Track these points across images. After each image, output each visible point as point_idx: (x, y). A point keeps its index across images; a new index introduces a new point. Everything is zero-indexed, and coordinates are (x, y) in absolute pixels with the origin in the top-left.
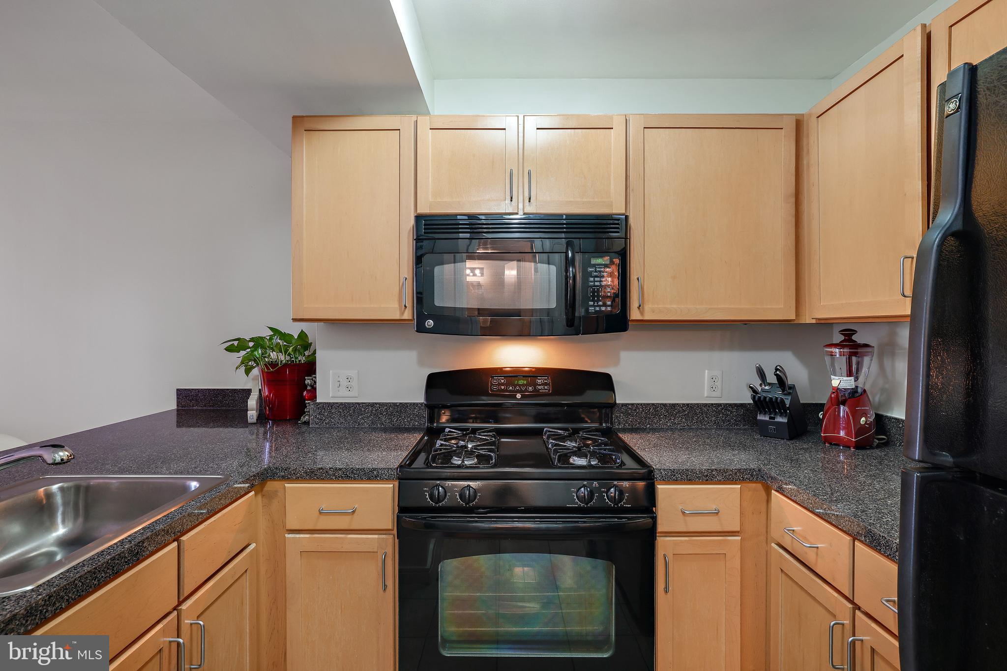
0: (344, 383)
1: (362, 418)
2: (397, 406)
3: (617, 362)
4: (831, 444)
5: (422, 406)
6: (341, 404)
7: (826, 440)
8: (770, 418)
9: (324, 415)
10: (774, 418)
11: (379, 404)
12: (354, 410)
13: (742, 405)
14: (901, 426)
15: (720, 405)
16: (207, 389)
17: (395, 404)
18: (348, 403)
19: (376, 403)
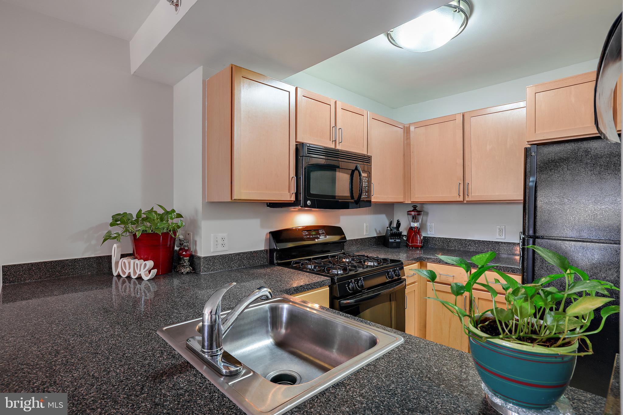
0: (220, 242)
1: (233, 264)
2: (252, 253)
3: (339, 222)
4: (415, 248)
5: (265, 252)
6: (221, 256)
7: (412, 246)
8: (394, 240)
9: (210, 265)
10: (396, 240)
11: (243, 253)
12: (228, 259)
13: (375, 237)
14: (426, 239)
15: (369, 238)
16: (44, 262)
17: (251, 252)
18: (225, 255)
19: (241, 253)
